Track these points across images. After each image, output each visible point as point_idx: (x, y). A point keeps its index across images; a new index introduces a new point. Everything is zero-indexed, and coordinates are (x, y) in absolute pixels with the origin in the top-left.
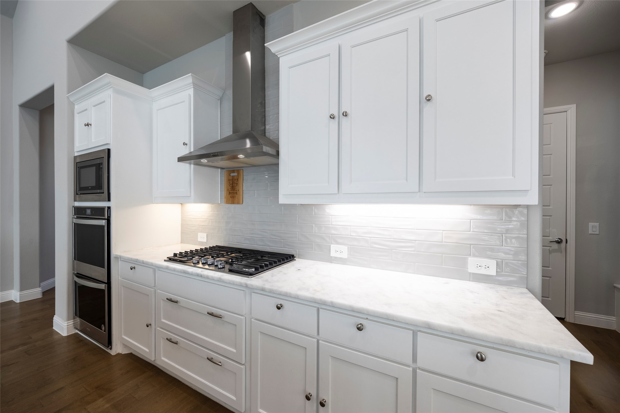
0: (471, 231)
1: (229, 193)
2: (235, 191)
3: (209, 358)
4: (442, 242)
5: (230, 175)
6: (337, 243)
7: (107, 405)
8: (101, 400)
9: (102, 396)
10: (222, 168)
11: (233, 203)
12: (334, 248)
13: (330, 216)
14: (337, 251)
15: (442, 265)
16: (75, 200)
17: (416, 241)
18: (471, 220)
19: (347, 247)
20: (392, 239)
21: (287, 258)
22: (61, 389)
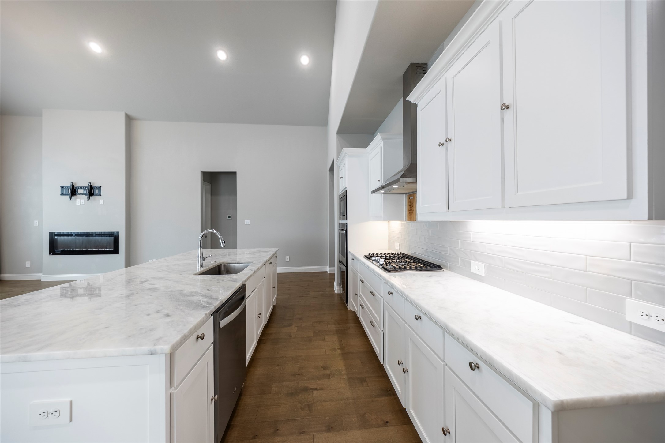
0: (631, 260)
1: (409, 213)
2: (412, 211)
3: (371, 321)
4: (586, 271)
5: (410, 199)
6: (477, 260)
7: (335, 329)
8: (334, 325)
9: (335, 325)
10: (406, 194)
11: (411, 220)
12: (473, 263)
13: (471, 233)
14: (477, 267)
15: (587, 303)
16: (340, 220)
17: (553, 265)
18: (632, 244)
19: (484, 265)
20: (526, 261)
21: (437, 267)
22: (325, 314)
